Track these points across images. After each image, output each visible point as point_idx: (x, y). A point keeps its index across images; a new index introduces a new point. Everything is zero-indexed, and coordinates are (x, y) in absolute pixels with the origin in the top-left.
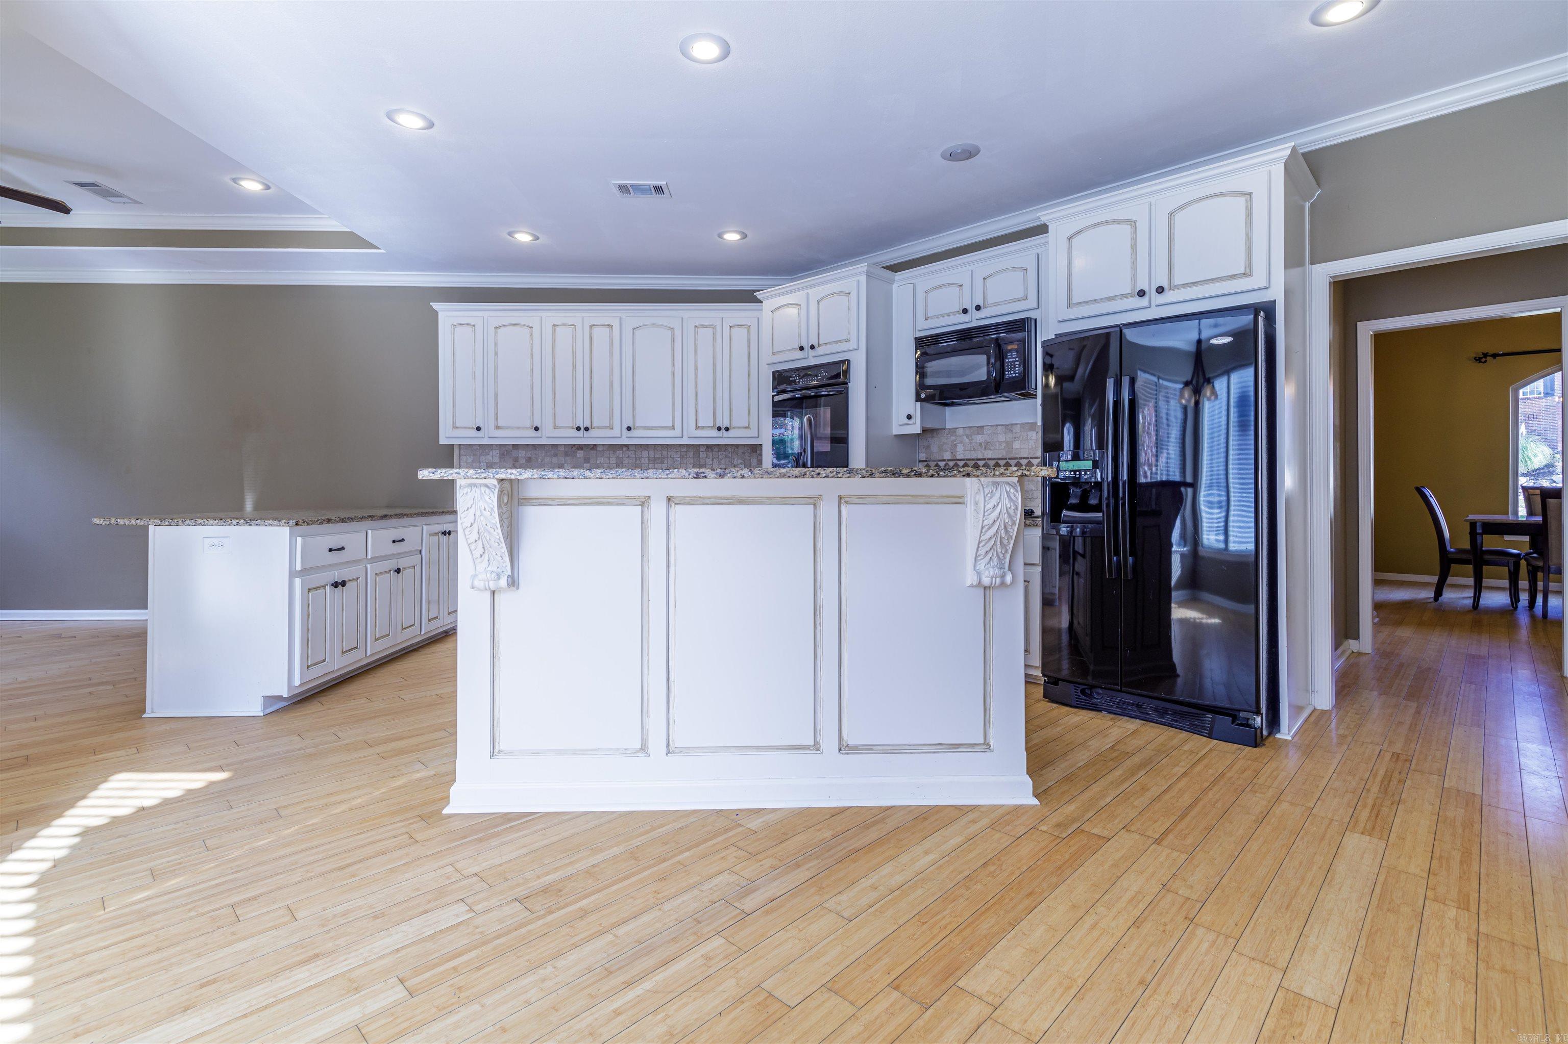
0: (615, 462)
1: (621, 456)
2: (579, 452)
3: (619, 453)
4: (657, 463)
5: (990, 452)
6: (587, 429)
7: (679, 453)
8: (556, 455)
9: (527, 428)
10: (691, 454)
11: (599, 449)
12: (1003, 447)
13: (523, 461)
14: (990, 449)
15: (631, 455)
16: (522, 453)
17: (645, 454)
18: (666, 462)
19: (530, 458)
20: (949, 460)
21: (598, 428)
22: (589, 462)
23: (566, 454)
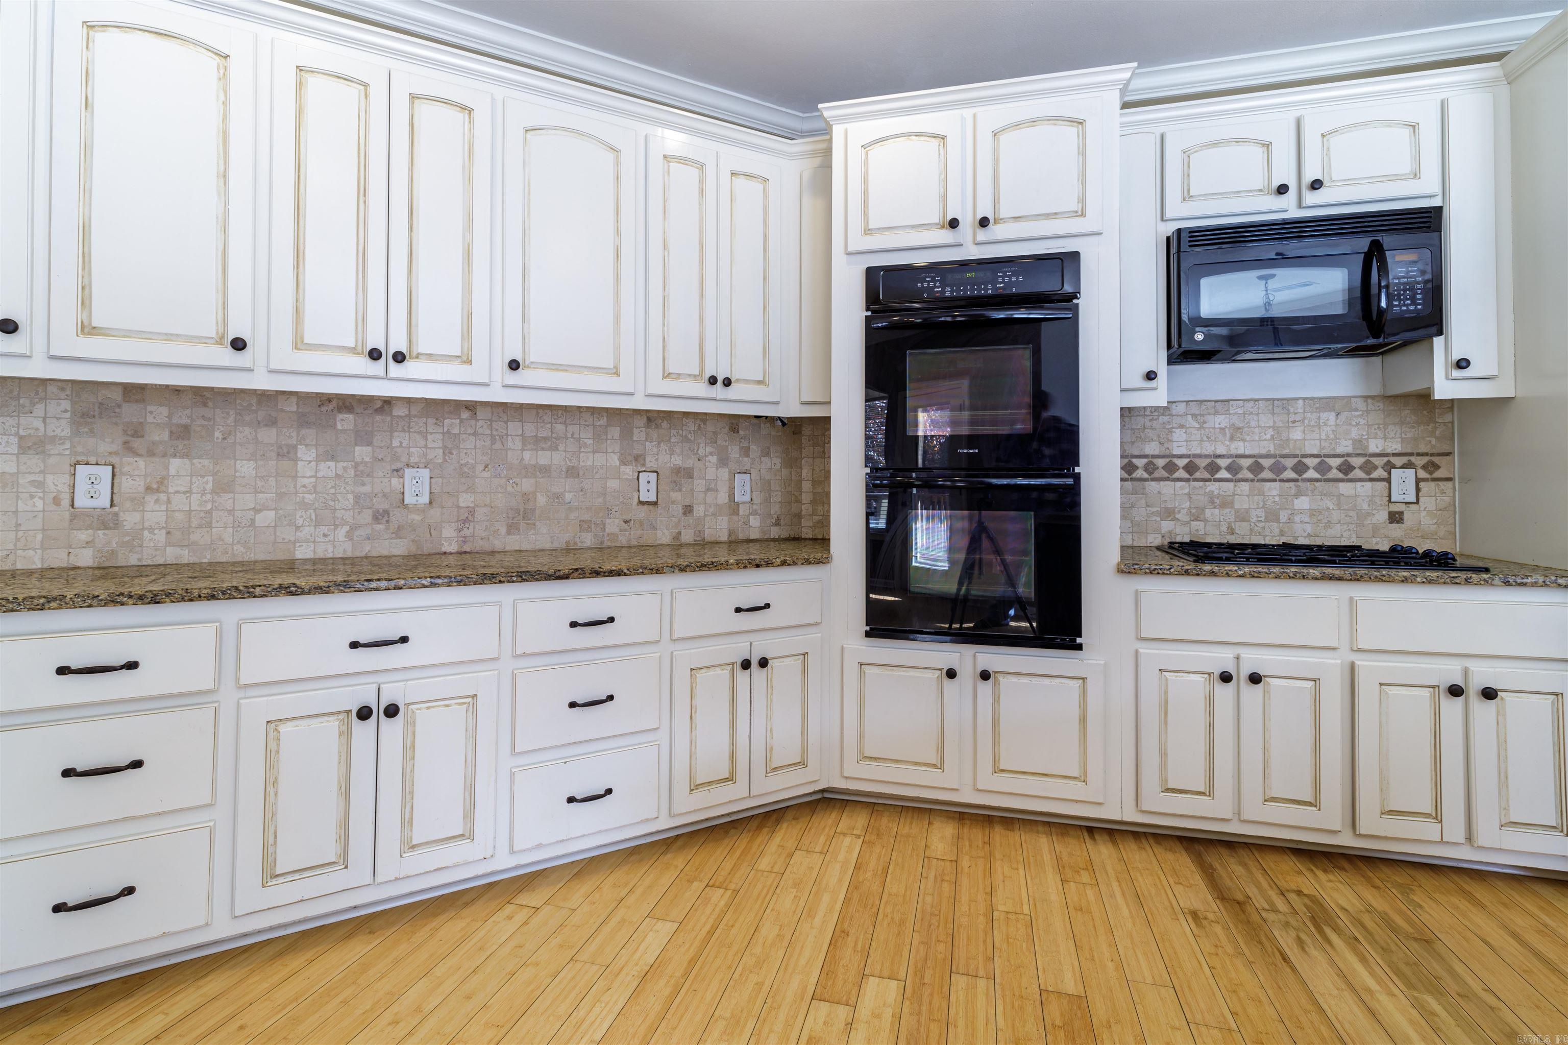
0: (440, 444)
1: (456, 431)
2: (340, 416)
3: (452, 424)
4: (543, 449)
5: (1241, 444)
6: (399, 358)
7: (590, 429)
8: (272, 422)
9: (203, 340)
10: (615, 432)
11: (400, 411)
12: (1268, 437)
13: (160, 436)
14: (1244, 440)
15: (480, 431)
16: (157, 414)
17: (514, 427)
18: (561, 447)
19: (186, 428)
20: (1154, 457)
21: (430, 357)
22: (369, 444)
23: (303, 421)
